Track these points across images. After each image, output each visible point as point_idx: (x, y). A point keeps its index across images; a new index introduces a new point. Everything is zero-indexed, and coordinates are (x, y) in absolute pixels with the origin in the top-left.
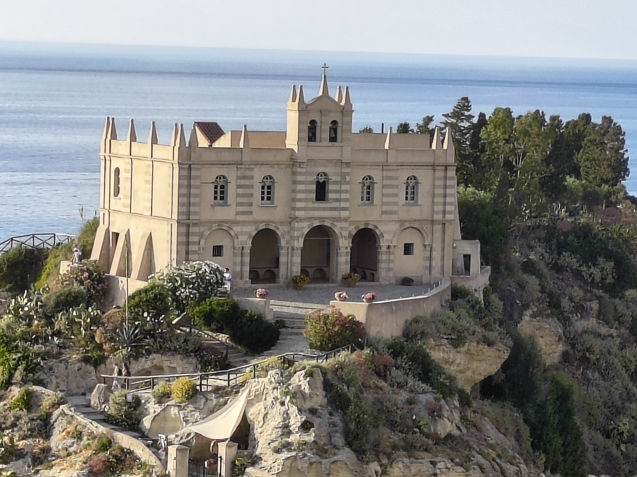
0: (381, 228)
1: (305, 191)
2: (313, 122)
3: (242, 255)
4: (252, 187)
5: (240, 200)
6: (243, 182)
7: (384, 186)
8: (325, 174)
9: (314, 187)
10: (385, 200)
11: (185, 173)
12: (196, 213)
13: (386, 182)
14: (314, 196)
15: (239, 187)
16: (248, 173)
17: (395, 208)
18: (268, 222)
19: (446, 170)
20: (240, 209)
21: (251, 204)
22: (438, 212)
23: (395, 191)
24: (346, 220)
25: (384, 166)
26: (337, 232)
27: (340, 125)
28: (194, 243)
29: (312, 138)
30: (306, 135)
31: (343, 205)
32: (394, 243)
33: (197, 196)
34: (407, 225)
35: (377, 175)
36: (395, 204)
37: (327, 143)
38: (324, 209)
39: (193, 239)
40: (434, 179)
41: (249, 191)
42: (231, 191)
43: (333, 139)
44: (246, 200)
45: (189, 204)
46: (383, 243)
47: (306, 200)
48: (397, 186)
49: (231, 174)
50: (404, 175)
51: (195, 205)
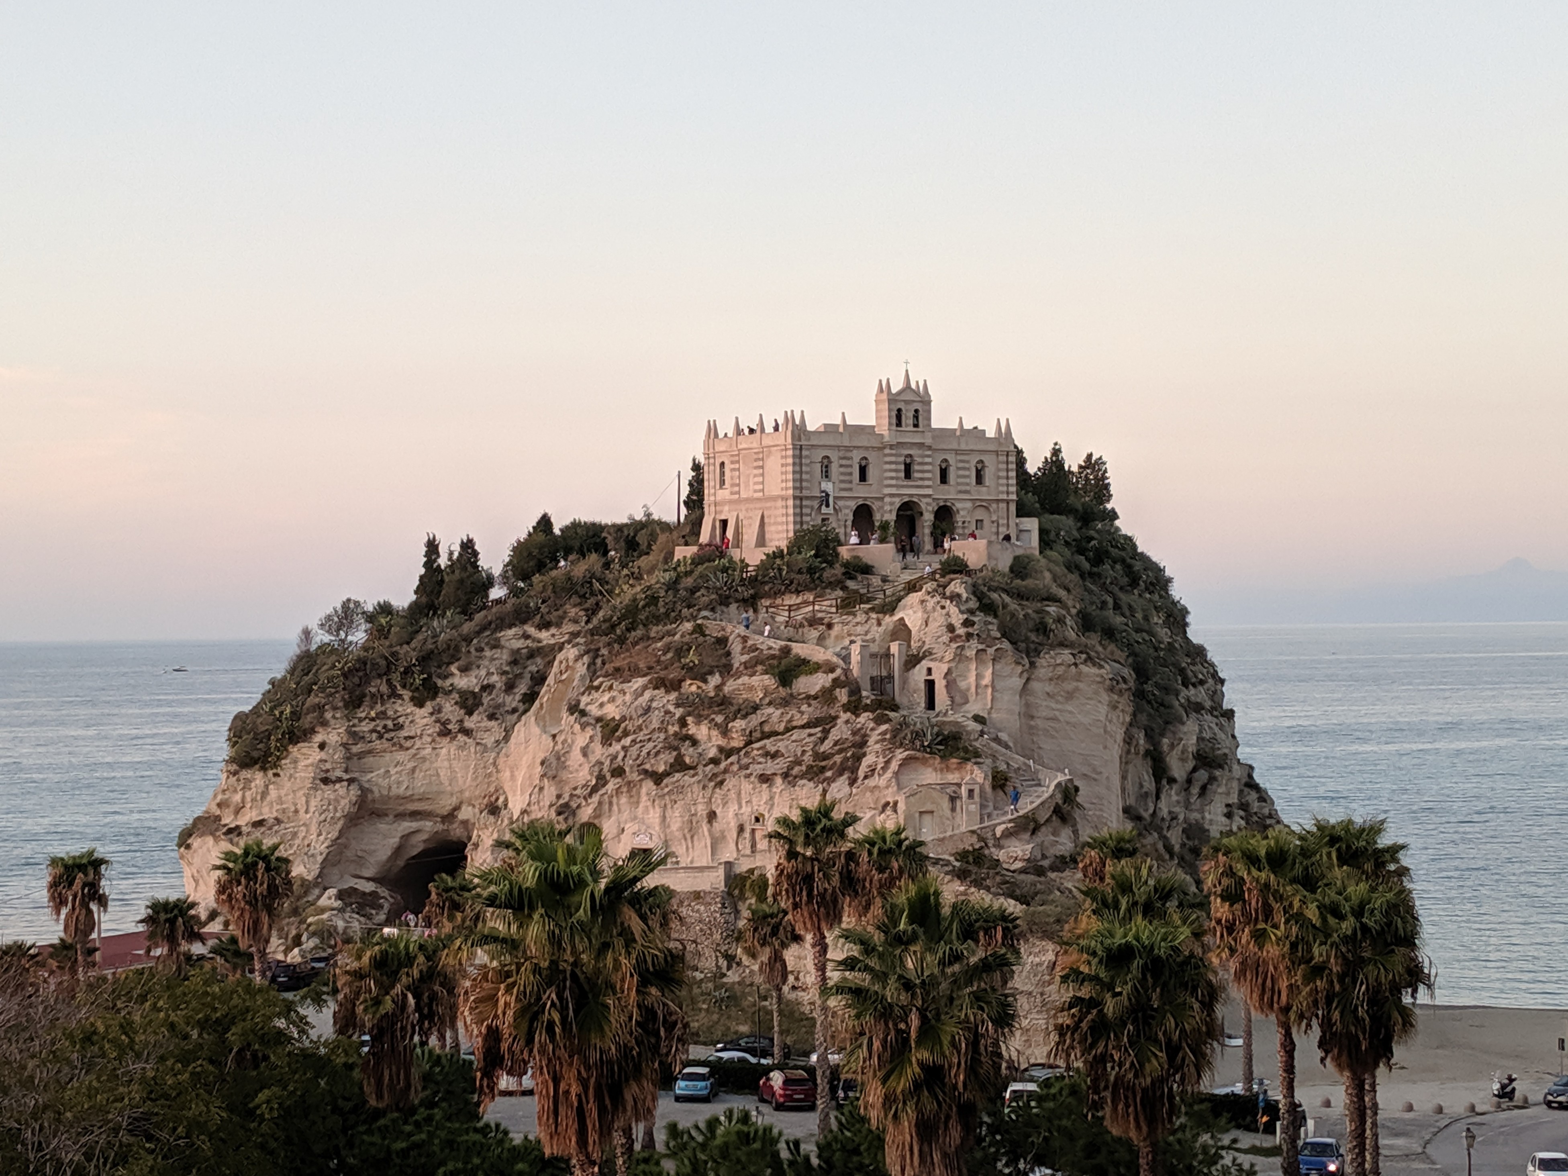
0: (959, 505)
1: (896, 471)
2: (899, 410)
3: (845, 526)
4: (851, 466)
5: (842, 478)
6: (844, 462)
7: (959, 469)
8: (910, 456)
9: (902, 467)
10: (960, 480)
11: (798, 452)
12: (807, 488)
13: (961, 465)
14: (902, 475)
15: (841, 466)
16: (849, 454)
17: (968, 488)
18: (865, 499)
19: (1007, 456)
20: (843, 486)
21: (851, 482)
22: (1002, 492)
23: (967, 473)
24: (929, 496)
25: (957, 452)
26: (923, 506)
27: (921, 412)
28: (807, 515)
29: (899, 424)
30: (894, 421)
31: (927, 483)
32: (968, 519)
33: (807, 473)
34: (978, 503)
35: (951, 459)
36: (968, 484)
37: (911, 428)
38: (912, 486)
39: (805, 511)
40: (999, 462)
41: (849, 470)
42: (834, 469)
43: (916, 425)
44: (847, 478)
45: (801, 480)
46: (959, 519)
47: (897, 478)
48: (968, 469)
49: (834, 456)
50: (974, 459)
51: (807, 481)
